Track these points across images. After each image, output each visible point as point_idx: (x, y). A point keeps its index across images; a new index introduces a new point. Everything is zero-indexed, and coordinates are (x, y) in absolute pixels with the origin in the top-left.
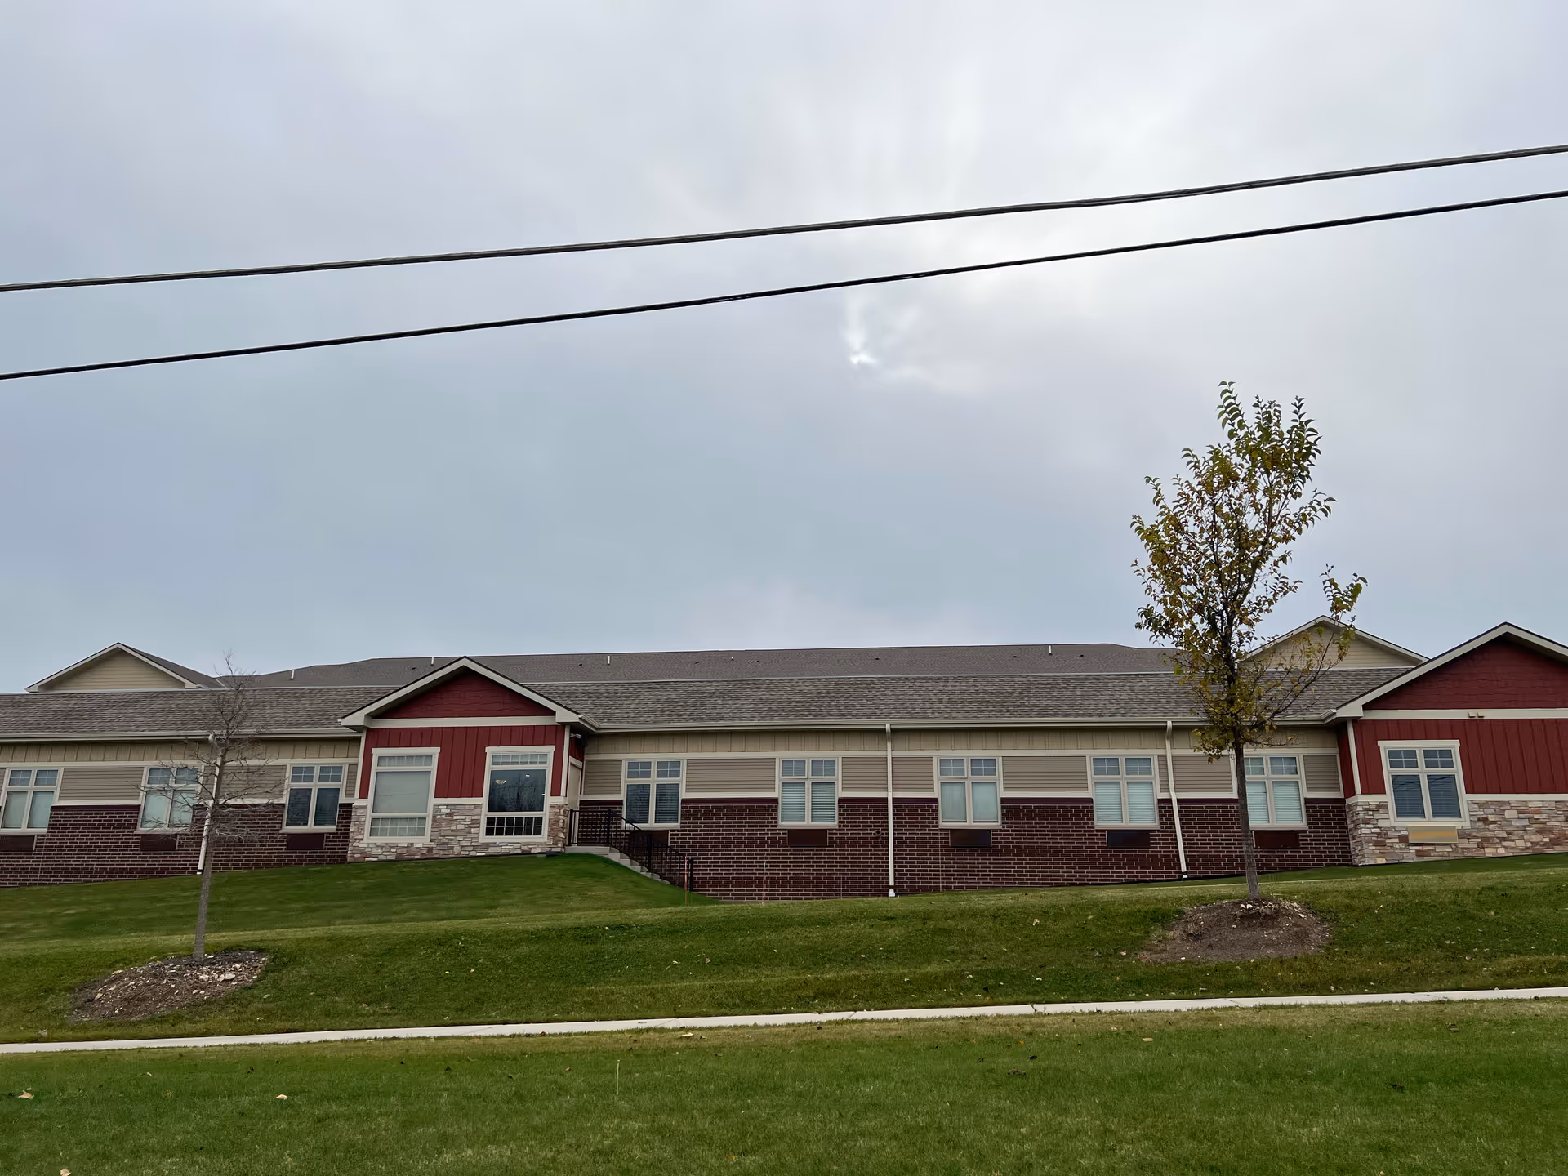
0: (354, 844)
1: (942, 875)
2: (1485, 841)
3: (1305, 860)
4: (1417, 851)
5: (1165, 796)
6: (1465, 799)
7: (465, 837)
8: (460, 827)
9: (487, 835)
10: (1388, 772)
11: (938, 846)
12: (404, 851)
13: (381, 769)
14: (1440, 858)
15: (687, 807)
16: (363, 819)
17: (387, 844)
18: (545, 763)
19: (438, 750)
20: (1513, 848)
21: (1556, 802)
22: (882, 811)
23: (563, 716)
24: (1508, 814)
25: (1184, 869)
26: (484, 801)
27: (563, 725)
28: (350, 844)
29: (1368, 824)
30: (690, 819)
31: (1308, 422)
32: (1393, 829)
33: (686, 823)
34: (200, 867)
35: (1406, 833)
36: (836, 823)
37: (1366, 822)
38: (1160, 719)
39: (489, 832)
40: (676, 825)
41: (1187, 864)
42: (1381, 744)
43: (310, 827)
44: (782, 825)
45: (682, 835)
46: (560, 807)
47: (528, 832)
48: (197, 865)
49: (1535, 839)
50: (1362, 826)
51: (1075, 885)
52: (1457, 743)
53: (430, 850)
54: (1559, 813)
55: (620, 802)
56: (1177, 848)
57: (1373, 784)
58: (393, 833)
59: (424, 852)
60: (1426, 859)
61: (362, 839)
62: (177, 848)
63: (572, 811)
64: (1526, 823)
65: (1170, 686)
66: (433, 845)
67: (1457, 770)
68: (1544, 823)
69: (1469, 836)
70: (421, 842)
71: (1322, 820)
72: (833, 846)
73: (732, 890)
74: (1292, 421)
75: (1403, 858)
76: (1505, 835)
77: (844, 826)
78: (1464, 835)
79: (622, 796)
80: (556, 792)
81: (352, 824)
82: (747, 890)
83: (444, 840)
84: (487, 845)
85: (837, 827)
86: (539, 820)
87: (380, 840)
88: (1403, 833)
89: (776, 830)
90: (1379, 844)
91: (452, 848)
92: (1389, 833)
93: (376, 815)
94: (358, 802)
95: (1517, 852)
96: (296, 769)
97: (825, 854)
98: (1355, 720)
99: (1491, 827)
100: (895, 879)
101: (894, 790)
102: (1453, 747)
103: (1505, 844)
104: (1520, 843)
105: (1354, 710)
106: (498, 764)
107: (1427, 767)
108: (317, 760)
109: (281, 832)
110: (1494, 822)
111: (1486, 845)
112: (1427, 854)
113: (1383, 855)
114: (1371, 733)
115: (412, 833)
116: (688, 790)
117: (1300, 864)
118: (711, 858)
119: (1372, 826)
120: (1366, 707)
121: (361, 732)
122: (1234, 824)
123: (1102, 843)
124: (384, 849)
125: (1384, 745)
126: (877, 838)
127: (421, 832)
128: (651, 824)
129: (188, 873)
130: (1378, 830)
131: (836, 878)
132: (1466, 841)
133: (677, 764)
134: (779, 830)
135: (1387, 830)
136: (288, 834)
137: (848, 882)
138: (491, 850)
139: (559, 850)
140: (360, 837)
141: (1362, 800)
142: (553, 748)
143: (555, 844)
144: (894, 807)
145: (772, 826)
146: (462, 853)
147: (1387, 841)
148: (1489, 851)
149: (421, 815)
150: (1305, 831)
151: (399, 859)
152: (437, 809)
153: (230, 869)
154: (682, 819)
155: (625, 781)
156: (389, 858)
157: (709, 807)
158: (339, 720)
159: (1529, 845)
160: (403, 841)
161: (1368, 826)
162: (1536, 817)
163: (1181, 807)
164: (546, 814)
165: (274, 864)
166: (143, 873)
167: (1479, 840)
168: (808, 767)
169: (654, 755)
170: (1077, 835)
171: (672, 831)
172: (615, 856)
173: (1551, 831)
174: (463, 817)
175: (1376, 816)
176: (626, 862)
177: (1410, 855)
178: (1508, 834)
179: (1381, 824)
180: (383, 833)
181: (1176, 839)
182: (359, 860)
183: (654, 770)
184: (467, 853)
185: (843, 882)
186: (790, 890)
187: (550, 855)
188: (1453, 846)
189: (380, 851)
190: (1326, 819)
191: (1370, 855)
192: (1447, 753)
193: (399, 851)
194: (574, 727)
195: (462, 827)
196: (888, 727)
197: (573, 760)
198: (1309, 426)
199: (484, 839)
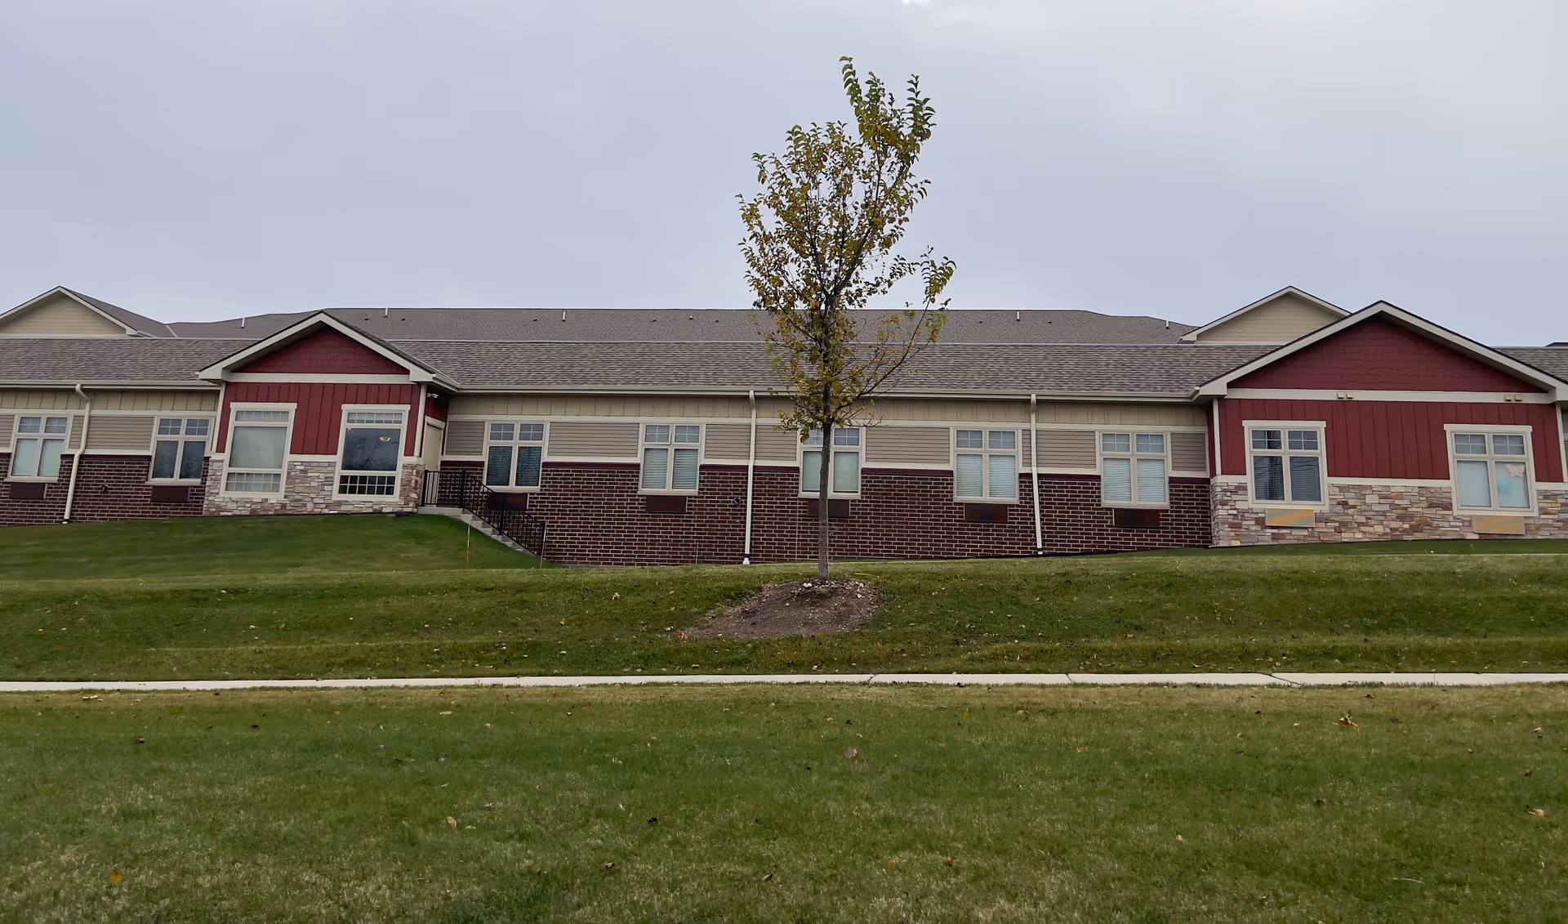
0: (210, 498)
1: (799, 544)
2: (1343, 526)
3: (1164, 540)
4: (1273, 534)
5: (1026, 470)
6: (1327, 482)
7: (318, 494)
8: (313, 484)
9: (339, 493)
10: (1250, 453)
11: (796, 516)
12: (259, 506)
13: (239, 423)
14: (1296, 542)
15: (547, 471)
16: (219, 474)
17: (242, 498)
18: (400, 422)
19: (294, 406)
20: (1370, 533)
21: (1419, 487)
22: (743, 478)
23: (417, 375)
24: (1369, 499)
25: (1039, 546)
26: (338, 458)
27: (419, 384)
28: (206, 498)
29: (1226, 505)
30: (550, 482)
31: (926, 100)
32: (1250, 511)
33: (545, 486)
34: (66, 516)
35: (1263, 515)
36: (697, 490)
37: (1224, 503)
38: (1025, 392)
39: (342, 490)
40: (536, 489)
41: (1043, 541)
42: (1245, 423)
43: (176, 480)
44: (642, 491)
45: (541, 498)
46: (413, 467)
47: (380, 492)
48: (64, 514)
49: (1394, 525)
50: (1219, 507)
51: (930, 558)
52: (1323, 424)
53: (284, 506)
54: (1421, 499)
55: (481, 464)
56: (1034, 523)
57: (1234, 465)
58: (248, 488)
59: (278, 508)
60: (1282, 542)
61: (218, 494)
62: (45, 497)
63: (426, 472)
64: (1387, 508)
65: (1045, 358)
66: (286, 501)
67: (1321, 452)
68: (1406, 509)
69: (1327, 521)
70: (275, 498)
71: (1184, 499)
72: (691, 513)
73: (589, 555)
74: (909, 99)
75: (1258, 541)
76: (1364, 520)
77: (703, 493)
78: (1320, 518)
79: (484, 457)
80: (409, 452)
81: (208, 478)
82: (604, 555)
83: (297, 497)
84: (339, 503)
85: (697, 494)
86: (392, 480)
87: (235, 495)
88: (1260, 515)
89: (635, 496)
90: (1235, 526)
91: (305, 505)
92: (1246, 515)
93: (233, 470)
94: (215, 456)
95: (1375, 538)
96: (163, 422)
97: (683, 521)
98: (1220, 398)
99: (1351, 511)
100: (751, 547)
101: (756, 458)
102: (1319, 428)
103: (1363, 529)
104: (1379, 529)
105: (1218, 388)
106: (353, 421)
107: (1290, 449)
108: (184, 413)
109: (146, 483)
110: (1354, 507)
111: (1343, 530)
112: (1283, 536)
113: (1237, 537)
114: (1236, 411)
115: (265, 488)
116: (549, 453)
117: (1159, 544)
118: (569, 523)
119: (1229, 508)
120: (1231, 385)
121: (220, 386)
122: (1095, 501)
123: (959, 517)
124: (239, 504)
125: (1249, 425)
126: (736, 506)
127: (276, 488)
128: (512, 487)
129: (56, 522)
130: (1235, 512)
131: (693, 545)
132: (1323, 525)
133: (540, 427)
134: (639, 496)
135: (1244, 511)
136: (153, 486)
137: (704, 550)
138: (344, 508)
139: (410, 510)
140: (217, 491)
141: (1222, 480)
142: (408, 407)
143: (406, 504)
144: (754, 475)
145: (631, 492)
146: (315, 510)
147: (1244, 523)
148: (1346, 536)
149: (277, 471)
150: (1167, 511)
151: (253, 515)
152: (292, 465)
153: (95, 519)
154: (542, 482)
155: (487, 443)
156: (243, 513)
157: (569, 471)
158: (197, 373)
159: (1388, 530)
160: (257, 496)
161: (1225, 507)
162: (1397, 502)
163: (1042, 483)
164: (398, 474)
165: (139, 516)
166: (12, 521)
167: (1337, 524)
168: (672, 432)
169: (517, 417)
170: (934, 508)
171: (531, 494)
172: (467, 518)
173: (1412, 517)
174: (318, 474)
175: (1234, 497)
176: (478, 524)
177: (1266, 538)
178: (1368, 519)
179: (1239, 505)
180: (239, 487)
181: (1034, 515)
182: (215, 514)
183: (517, 432)
184: (320, 510)
185: (700, 550)
186: (646, 556)
187: (399, 515)
188: (1310, 530)
189: (235, 505)
190: (1189, 500)
191: (1224, 536)
192: (1312, 435)
193: (253, 506)
194: (431, 387)
195: (315, 484)
196: (751, 394)
197: (429, 419)
198: (927, 105)
199: (337, 497)
